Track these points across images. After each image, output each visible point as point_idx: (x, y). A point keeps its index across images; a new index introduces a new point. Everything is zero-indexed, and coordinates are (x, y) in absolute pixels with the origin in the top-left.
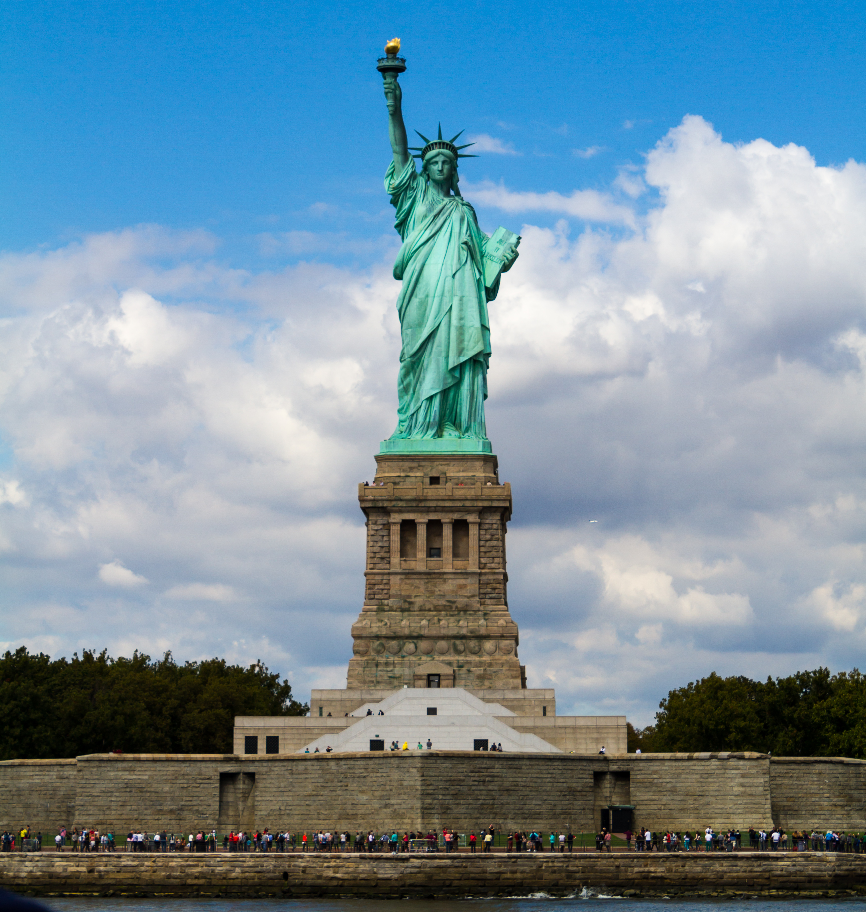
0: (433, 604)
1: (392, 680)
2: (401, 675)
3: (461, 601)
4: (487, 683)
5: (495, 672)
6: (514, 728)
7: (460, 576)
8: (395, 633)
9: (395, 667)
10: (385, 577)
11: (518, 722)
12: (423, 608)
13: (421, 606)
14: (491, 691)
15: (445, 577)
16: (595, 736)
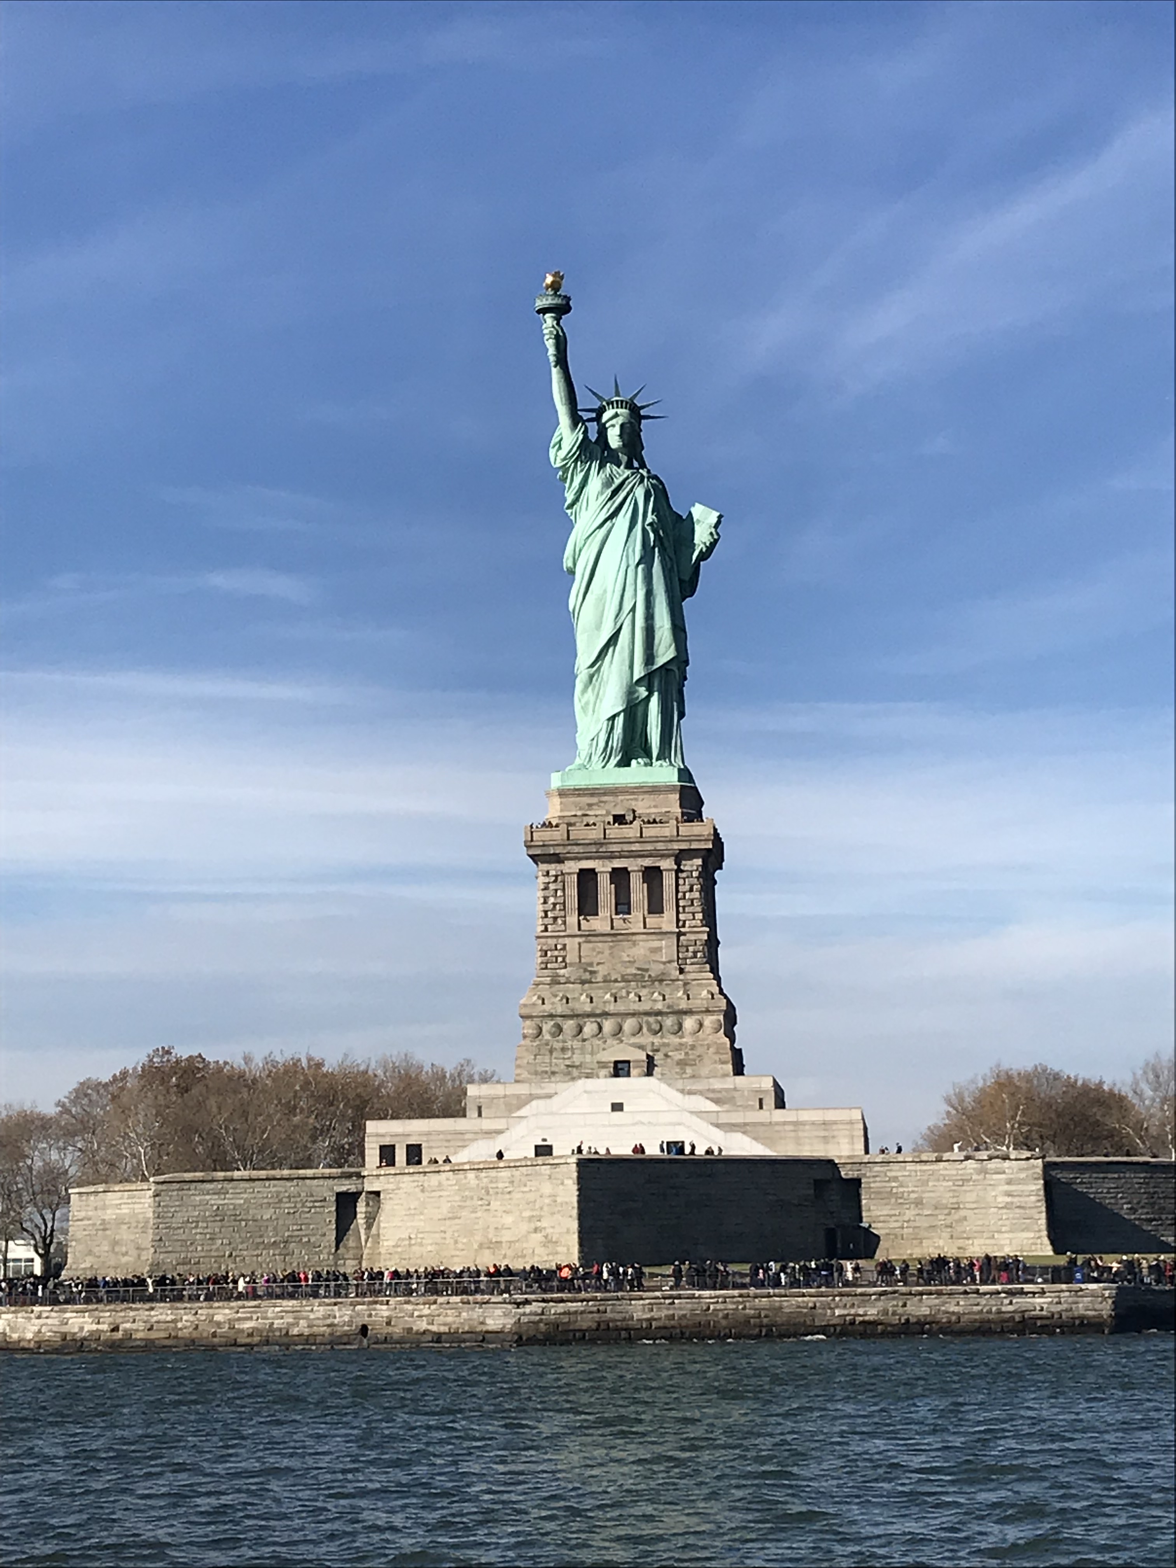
0: (619, 973)
1: (570, 1069)
2: (581, 1063)
3: (655, 970)
4: (689, 1070)
5: (699, 1056)
6: (717, 1126)
7: (654, 937)
8: (572, 1010)
9: (573, 1053)
10: (561, 940)
11: (724, 1119)
12: (608, 978)
13: (605, 976)
14: (691, 1081)
15: (634, 938)
16: (823, 1134)
